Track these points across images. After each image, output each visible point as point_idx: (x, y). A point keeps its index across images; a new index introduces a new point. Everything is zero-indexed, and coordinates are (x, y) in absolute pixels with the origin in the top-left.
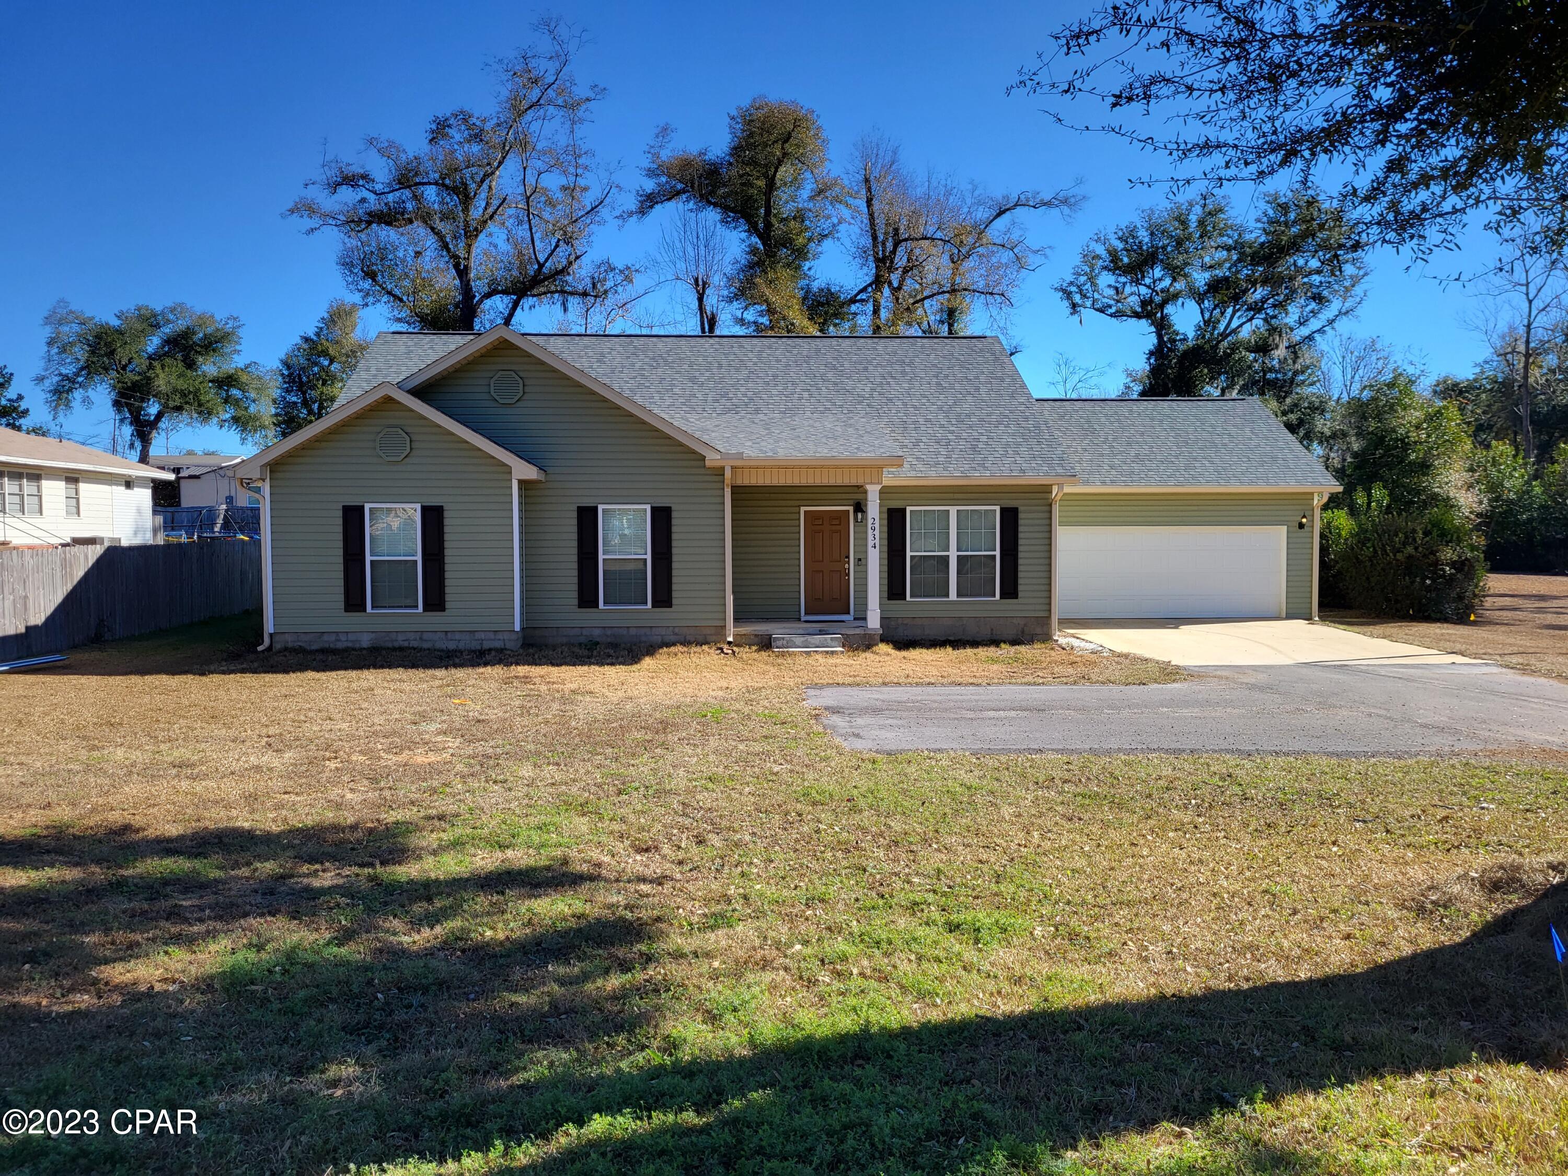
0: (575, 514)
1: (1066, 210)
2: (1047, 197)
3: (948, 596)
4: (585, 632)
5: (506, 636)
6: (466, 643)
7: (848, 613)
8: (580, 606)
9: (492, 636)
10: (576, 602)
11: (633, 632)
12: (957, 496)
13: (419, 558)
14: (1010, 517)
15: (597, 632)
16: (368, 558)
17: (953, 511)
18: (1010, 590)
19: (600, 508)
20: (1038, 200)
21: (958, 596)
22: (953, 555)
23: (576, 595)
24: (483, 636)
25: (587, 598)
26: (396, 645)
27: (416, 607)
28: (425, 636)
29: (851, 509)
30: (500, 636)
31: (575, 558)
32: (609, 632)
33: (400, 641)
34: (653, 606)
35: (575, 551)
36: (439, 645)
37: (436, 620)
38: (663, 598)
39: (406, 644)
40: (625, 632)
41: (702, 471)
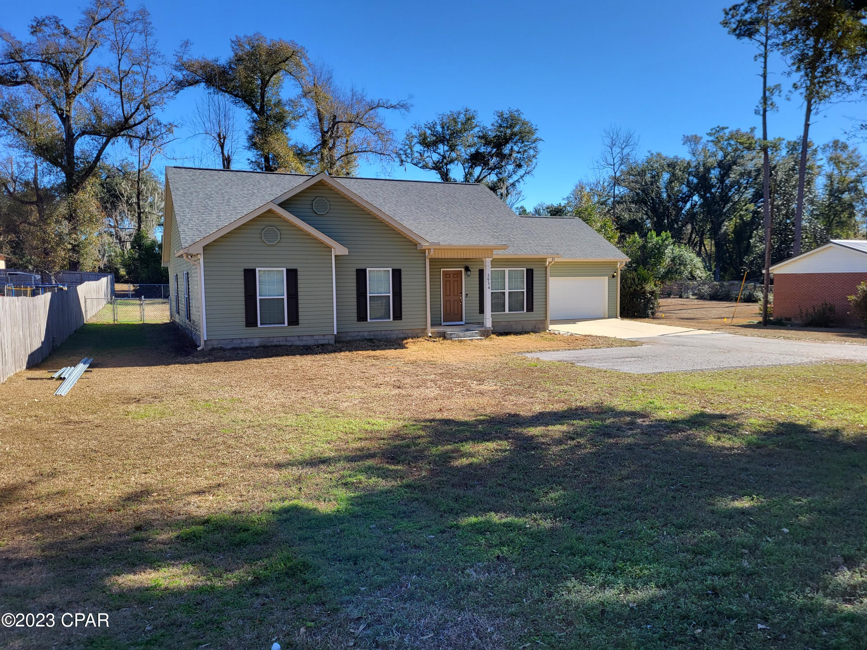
0: (355, 273)
1: (403, 110)
2: (394, 103)
3: (504, 311)
4: (360, 334)
5: (329, 337)
6: (310, 342)
7: (462, 321)
8: (358, 321)
9: (322, 337)
10: (356, 318)
11: (383, 333)
12: (508, 263)
13: (285, 297)
14: (530, 273)
15: (366, 334)
16: (258, 298)
17: (507, 270)
18: (530, 308)
19: (368, 269)
20: (388, 105)
21: (509, 311)
22: (507, 291)
23: (356, 315)
24: (317, 337)
25: (362, 316)
26: (273, 344)
27: (284, 323)
28: (288, 339)
29: (463, 270)
30: (326, 337)
31: (355, 296)
32: (372, 333)
33: (275, 342)
34: (393, 320)
35: (355, 292)
36: (295, 343)
37: (295, 330)
38: (398, 316)
39: (278, 344)
40: (379, 333)
41: (415, 251)
